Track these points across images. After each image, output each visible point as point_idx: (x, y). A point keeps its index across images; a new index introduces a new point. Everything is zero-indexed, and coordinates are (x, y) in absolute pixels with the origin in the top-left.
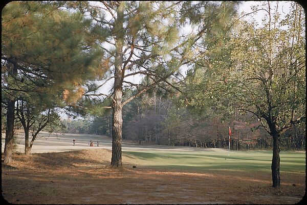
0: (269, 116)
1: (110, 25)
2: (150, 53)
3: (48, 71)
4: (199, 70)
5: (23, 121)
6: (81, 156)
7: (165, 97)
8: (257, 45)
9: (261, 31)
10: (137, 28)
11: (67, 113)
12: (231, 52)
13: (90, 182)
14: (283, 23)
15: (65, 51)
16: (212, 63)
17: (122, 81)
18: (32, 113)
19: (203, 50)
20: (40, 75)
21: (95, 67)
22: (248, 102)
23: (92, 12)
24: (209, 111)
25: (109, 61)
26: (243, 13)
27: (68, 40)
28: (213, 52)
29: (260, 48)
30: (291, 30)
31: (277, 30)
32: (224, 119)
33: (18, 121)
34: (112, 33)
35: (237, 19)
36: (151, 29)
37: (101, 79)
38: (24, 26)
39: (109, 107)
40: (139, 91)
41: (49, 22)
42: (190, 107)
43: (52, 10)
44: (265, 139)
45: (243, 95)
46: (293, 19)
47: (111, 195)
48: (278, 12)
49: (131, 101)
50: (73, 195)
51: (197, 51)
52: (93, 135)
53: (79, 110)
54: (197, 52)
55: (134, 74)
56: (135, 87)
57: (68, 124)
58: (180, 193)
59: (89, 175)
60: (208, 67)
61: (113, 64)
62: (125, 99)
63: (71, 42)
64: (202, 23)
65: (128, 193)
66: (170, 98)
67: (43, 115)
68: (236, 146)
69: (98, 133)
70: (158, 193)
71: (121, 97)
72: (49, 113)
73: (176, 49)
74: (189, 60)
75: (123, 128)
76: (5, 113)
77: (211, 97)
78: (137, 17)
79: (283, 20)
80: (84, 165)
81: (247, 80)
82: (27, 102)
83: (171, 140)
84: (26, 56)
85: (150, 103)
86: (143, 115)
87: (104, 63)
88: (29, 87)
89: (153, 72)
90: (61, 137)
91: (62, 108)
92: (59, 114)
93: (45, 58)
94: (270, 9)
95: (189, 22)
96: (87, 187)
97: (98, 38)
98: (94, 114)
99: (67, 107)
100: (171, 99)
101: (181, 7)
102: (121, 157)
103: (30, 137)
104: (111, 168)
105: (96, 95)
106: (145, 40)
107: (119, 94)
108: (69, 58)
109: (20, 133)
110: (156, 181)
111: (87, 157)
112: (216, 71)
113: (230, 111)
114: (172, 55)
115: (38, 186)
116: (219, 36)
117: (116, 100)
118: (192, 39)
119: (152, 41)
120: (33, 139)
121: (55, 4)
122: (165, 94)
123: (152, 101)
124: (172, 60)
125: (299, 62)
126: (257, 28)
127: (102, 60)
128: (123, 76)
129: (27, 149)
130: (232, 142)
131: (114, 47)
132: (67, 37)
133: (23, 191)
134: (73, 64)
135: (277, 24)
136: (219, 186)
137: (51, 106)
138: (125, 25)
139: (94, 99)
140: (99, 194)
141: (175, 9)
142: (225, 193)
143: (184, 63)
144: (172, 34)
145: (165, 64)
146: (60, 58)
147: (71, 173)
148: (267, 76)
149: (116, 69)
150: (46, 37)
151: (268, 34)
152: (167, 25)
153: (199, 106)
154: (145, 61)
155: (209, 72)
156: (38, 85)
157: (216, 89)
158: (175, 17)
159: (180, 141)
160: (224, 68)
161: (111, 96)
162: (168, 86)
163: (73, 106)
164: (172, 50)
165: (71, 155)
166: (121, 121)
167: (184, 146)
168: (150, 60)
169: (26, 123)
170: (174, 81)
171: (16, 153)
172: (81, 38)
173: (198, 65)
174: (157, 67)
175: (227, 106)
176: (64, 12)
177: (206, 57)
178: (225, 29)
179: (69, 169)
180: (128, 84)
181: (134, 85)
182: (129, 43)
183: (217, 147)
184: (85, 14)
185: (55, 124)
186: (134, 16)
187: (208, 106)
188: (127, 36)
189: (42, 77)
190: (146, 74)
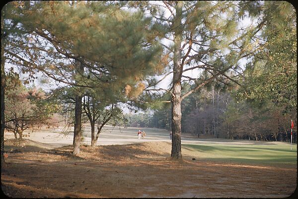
1: (169, 21)
2: (208, 48)
3: (112, 68)
4: (258, 63)
5: (89, 115)
6: (142, 148)
7: (223, 90)
10: (196, 23)
11: (129, 108)
12: (292, 43)
13: (152, 173)
15: (127, 48)
16: (273, 54)
17: (181, 76)
18: (97, 108)
19: (263, 42)
20: (104, 72)
21: (156, 62)
23: (152, 10)
24: (270, 105)
25: (168, 57)
27: (131, 38)
28: (273, 44)
32: (285, 112)
33: (84, 116)
34: (170, 29)
36: (210, 24)
37: (160, 74)
38: (91, 26)
39: (168, 102)
40: (198, 85)
41: (112, 21)
42: (249, 100)
43: (115, 10)
47: (172, 186)
49: (190, 95)
50: (136, 185)
51: (257, 43)
52: (154, 129)
53: (140, 105)
54: (257, 45)
55: (192, 69)
56: (193, 81)
57: (130, 118)
58: (241, 185)
59: (150, 167)
60: (269, 59)
61: (172, 59)
62: (184, 93)
63: (132, 40)
64: (262, 16)
65: (188, 184)
66: (229, 91)
67: (107, 110)
69: (158, 126)
70: (220, 185)
71: (180, 92)
72: (112, 108)
74: (247, 53)
75: (182, 121)
76: (74, 108)
77: (271, 90)
78: (195, 12)
80: (146, 156)
82: (93, 98)
83: (230, 134)
84: (92, 54)
85: (208, 97)
86: (201, 109)
87: (164, 59)
88: (94, 83)
89: (212, 66)
90: (124, 130)
91: (124, 102)
92: (122, 108)
93: (109, 56)
95: (248, 15)
96: (149, 177)
97: (158, 35)
98: (154, 108)
99: (129, 102)
100: (230, 93)
102: (180, 149)
103: (96, 130)
104: (171, 160)
105: (157, 90)
106: (203, 34)
107: (178, 88)
108: (131, 55)
109: (86, 127)
110: (215, 173)
111: (148, 149)
112: (277, 63)
113: (292, 103)
114: (230, 48)
115: (104, 176)
116: (279, 27)
117: (175, 95)
118: (251, 31)
119: (211, 35)
120: (99, 132)
121: (117, 4)
122: (223, 87)
123: (210, 94)
124: (231, 54)
127: (162, 56)
128: (182, 72)
129: (93, 142)
130: (295, 135)
131: (173, 43)
132: (129, 35)
133: (91, 180)
134: (135, 60)
136: (281, 179)
137: (114, 101)
138: (183, 21)
139: (154, 94)
140: (161, 184)
141: (234, 3)
142: (288, 187)
143: (243, 57)
144: (230, 27)
145: (223, 58)
146: (123, 55)
147: (133, 164)
149: (175, 64)
150: (110, 36)
152: (226, 19)
153: (258, 99)
154: (203, 56)
155: (269, 65)
156: (103, 81)
157: (277, 81)
158: (234, 10)
159: (239, 135)
160: (286, 60)
161: (170, 90)
162: (227, 80)
163: (134, 101)
164: (231, 43)
165: (133, 147)
166: (180, 114)
167: (244, 139)
168: (208, 54)
169: (92, 117)
170: (233, 74)
171: (84, 145)
172: (142, 36)
173: (258, 58)
174: (216, 61)
175: (289, 98)
176: (126, 12)
177: (266, 49)
178: (286, 20)
179: (132, 160)
180: (186, 79)
181: (193, 79)
182: (187, 38)
183: (279, 140)
184: (145, 13)
185: (118, 118)
186: (193, 11)
187: (268, 98)
188: (185, 32)
189: (106, 73)
190: (205, 68)
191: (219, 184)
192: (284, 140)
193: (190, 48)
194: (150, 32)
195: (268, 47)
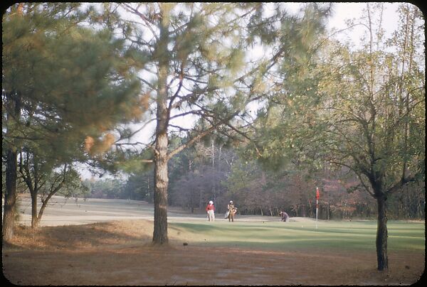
0: (372, 171)
1: (150, 46)
2: (205, 85)
3: (64, 111)
4: (274, 109)
5: (28, 182)
6: (110, 229)
7: (227, 146)
8: (353, 73)
9: (358, 55)
10: (187, 51)
11: (90, 170)
12: (318, 83)
13: (125, 265)
14: (389, 43)
15: (88, 82)
16: (291, 98)
17: (167, 125)
18: (41, 171)
20: (52, 117)
21: (130, 104)
22: (342, 152)
23: (125, 29)
24: (289, 167)
25: (149, 97)
26: (333, 29)
27: (93, 69)
29: (358, 77)
30: (400, 53)
31: (381, 53)
32: (309, 177)
33: (20, 182)
34: (152, 57)
35: (325, 37)
36: (207, 52)
37: (137, 121)
38: (31, 48)
39: (149, 161)
40: (192, 138)
41: (66, 43)
42: (261, 160)
43: (69, 27)
44: (366, 204)
45: (336, 143)
46: (403, 37)
48: (382, 27)
49: (181, 152)
51: (271, 82)
52: (127, 201)
53: (108, 165)
54: (272, 84)
55: (183, 115)
56: (185, 132)
57: (92, 185)
58: (249, 279)
59: (122, 256)
60: (287, 104)
61: (154, 100)
62: (172, 149)
63: (96, 71)
64: (277, 44)
66: (234, 147)
67: (56, 174)
68: (326, 214)
69: (134, 197)
70: (222, 280)
71: (166, 147)
72: (65, 170)
73: (241, 80)
74: (259, 95)
75: (169, 189)
77: (291, 146)
78: (187, 35)
79: (389, 39)
80: (115, 241)
81: (341, 121)
82: (35, 155)
84: (33, 90)
85: (206, 154)
86: (196, 171)
87: (143, 100)
88: (37, 133)
89: (211, 112)
90: (82, 203)
91: (83, 160)
92: (80, 170)
93: (60, 93)
94: (370, 23)
95: (259, 43)
96: (119, 272)
97: (133, 65)
98: (128, 171)
99: (90, 161)
100: (236, 149)
101: (248, 22)
102: (166, 229)
103: (39, 203)
104: (152, 245)
105: (133, 144)
106: (198, 66)
107: (163, 142)
108: (94, 92)
109: (24, 200)
110: (215, 262)
111: (119, 230)
112: (298, 109)
113: (318, 164)
114: (235, 87)
115: (51, 272)
116: (301, 61)
117: (159, 151)
118: (264, 65)
119: (209, 68)
121: (73, 17)
122: (226, 142)
123: (210, 151)
124: (237, 95)
125: (412, 97)
126: (352, 49)
127: (140, 95)
128: (169, 118)
129: (34, 221)
130: (321, 208)
131: (156, 78)
132: (91, 62)
133: (30, 278)
134: (99, 100)
135: (381, 45)
137: (67, 160)
138: (170, 47)
139: (128, 150)
141: (240, 24)
142: (312, 280)
143: (254, 99)
144: (235, 58)
145: (226, 100)
146: (82, 93)
148: (368, 116)
149: (159, 108)
150: (61, 64)
151: (368, 59)
152: (229, 47)
153: (274, 158)
154: (198, 96)
155: (287, 112)
156: (50, 130)
157: (298, 134)
158: (240, 35)
159: (249, 208)
160: (309, 106)
161: (152, 145)
162: (231, 132)
163: (99, 159)
164: (237, 80)
165: (97, 228)
166: (166, 179)
167: (254, 214)
168: (206, 94)
169: (33, 184)
170: (240, 123)
171: (20, 227)
172: (110, 65)
173: (273, 101)
174: (216, 105)
175: (313, 158)
176: (86, 29)
177: (283, 90)
178: (308, 52)
179: (95, 247)
180: (175, 129)
181: (185, 130)
182: (176, 71)
183: (300, 216)
184: (115, 32)
185: (74, 185)
186: (184, 34)
187: (286, 158)
188: (173, 63)
189: (55, 119)
190: (201, 114)
191: (220, 278)
192: (308, 215)
193: (181, 84)
194: (122, 61)
195: (286, 87)
